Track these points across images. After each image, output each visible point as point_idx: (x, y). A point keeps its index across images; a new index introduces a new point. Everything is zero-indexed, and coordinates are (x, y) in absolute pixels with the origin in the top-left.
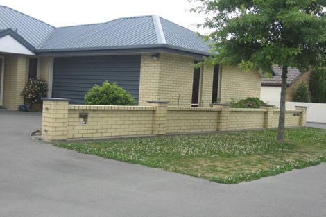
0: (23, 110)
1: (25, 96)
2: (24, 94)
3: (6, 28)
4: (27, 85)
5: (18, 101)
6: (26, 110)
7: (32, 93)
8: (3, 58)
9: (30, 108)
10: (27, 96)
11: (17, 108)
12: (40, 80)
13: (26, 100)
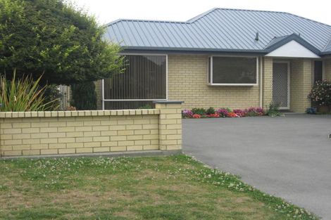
0: (310, 112)
1: (312, 99)
2: (311, 98)
3: (290, 34)
4: (313, 88)
5: (306, 104)
6: (314, 113)
7: (319, 96)
8: (289, 63)
9: (318, 111)
10: (315, 99)
11: (304, 111)
12: (326, 83)
13: (312, 103)
